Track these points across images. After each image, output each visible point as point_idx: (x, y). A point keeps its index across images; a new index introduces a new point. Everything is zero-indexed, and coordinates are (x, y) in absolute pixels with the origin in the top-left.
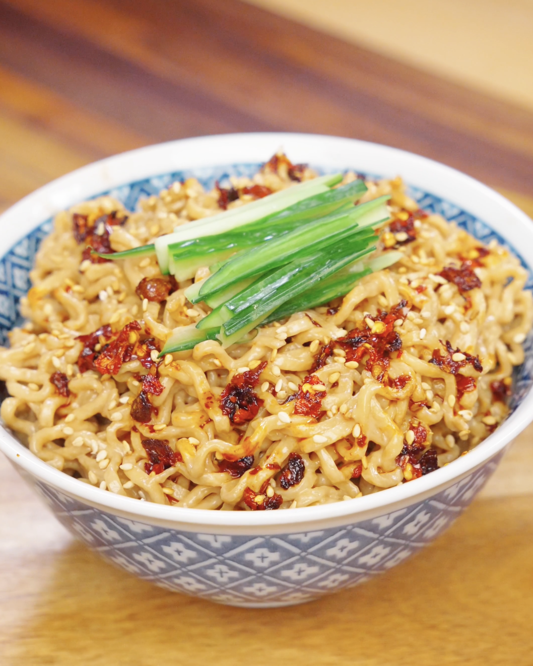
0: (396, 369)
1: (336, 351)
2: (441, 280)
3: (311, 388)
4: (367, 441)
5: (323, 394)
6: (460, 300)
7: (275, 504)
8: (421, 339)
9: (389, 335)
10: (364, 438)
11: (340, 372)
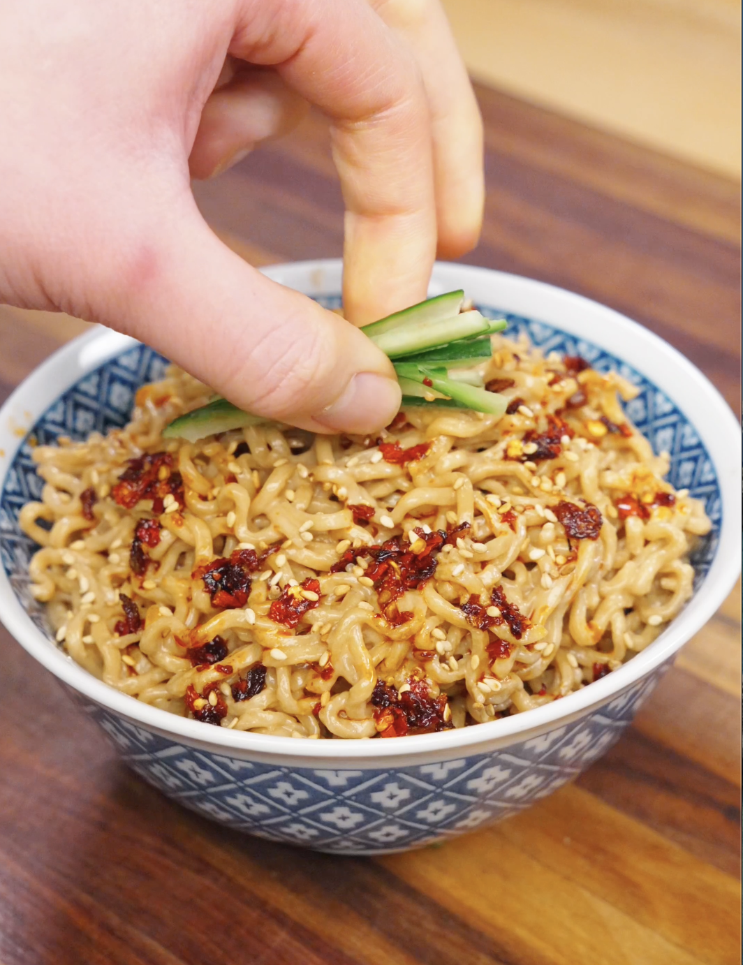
0: (407, 602)
1: (359, 559)
2: (551, 515)
3: (300, 592)
4: (335, 676)
5: (311, 605)
6: (564, 547)
7: (216, 716)
8: (453, 576)
9: (424, 559)
10: (330, 670)
11: (351, 587)
